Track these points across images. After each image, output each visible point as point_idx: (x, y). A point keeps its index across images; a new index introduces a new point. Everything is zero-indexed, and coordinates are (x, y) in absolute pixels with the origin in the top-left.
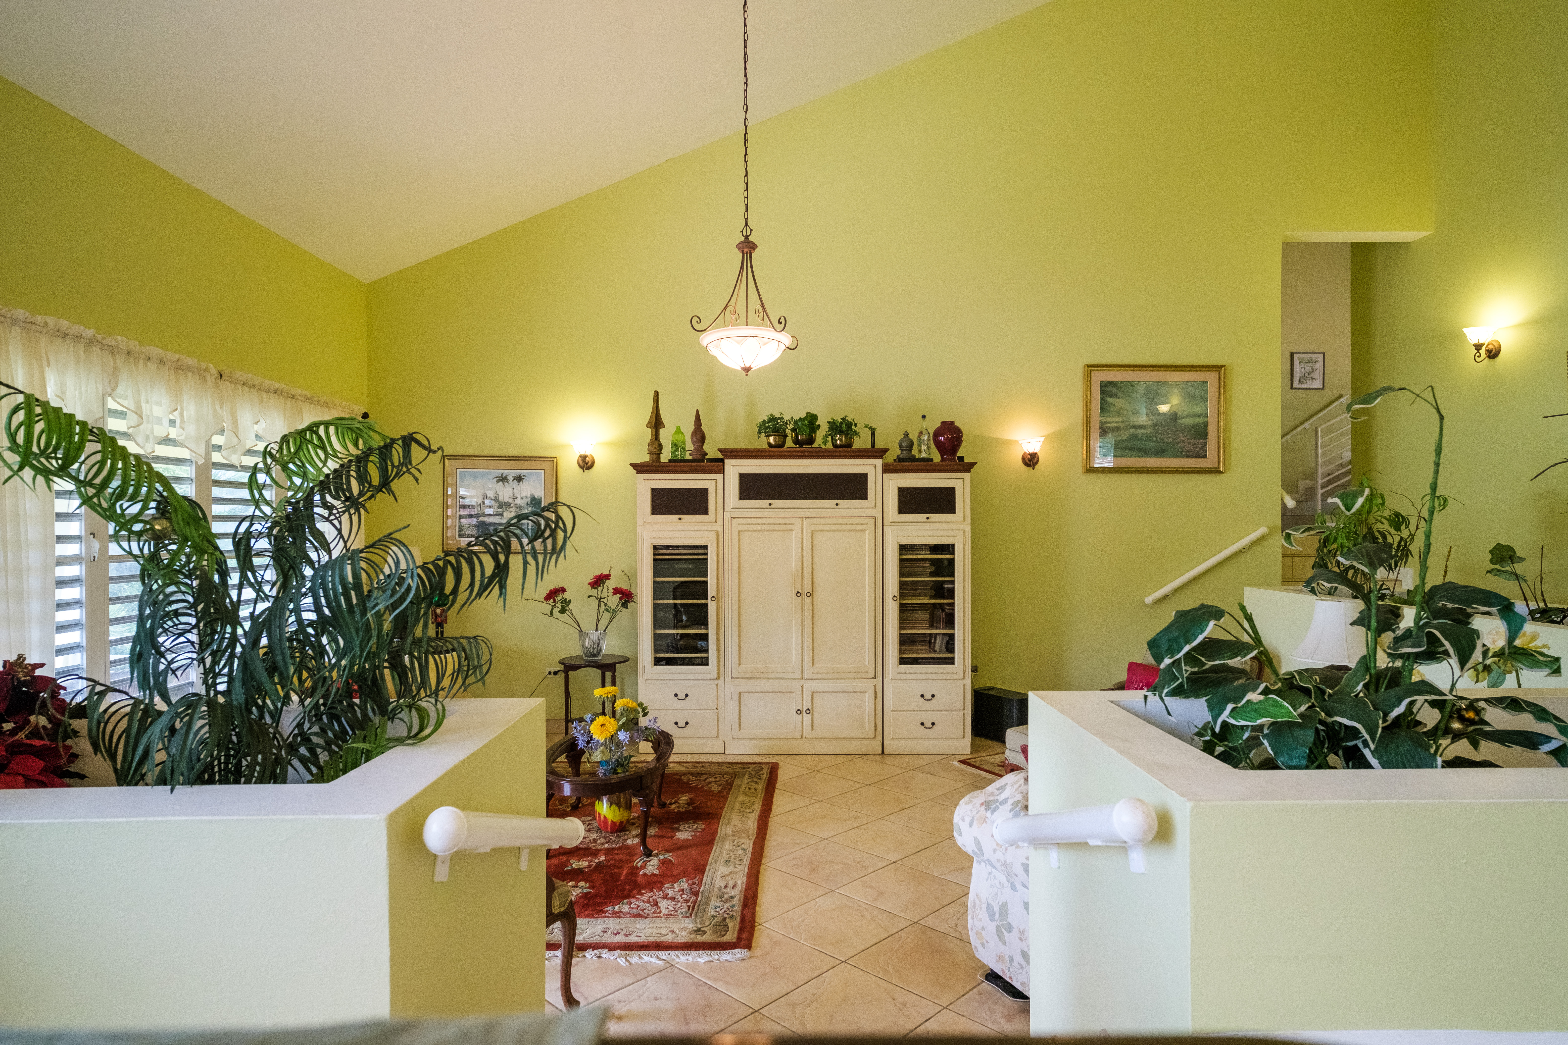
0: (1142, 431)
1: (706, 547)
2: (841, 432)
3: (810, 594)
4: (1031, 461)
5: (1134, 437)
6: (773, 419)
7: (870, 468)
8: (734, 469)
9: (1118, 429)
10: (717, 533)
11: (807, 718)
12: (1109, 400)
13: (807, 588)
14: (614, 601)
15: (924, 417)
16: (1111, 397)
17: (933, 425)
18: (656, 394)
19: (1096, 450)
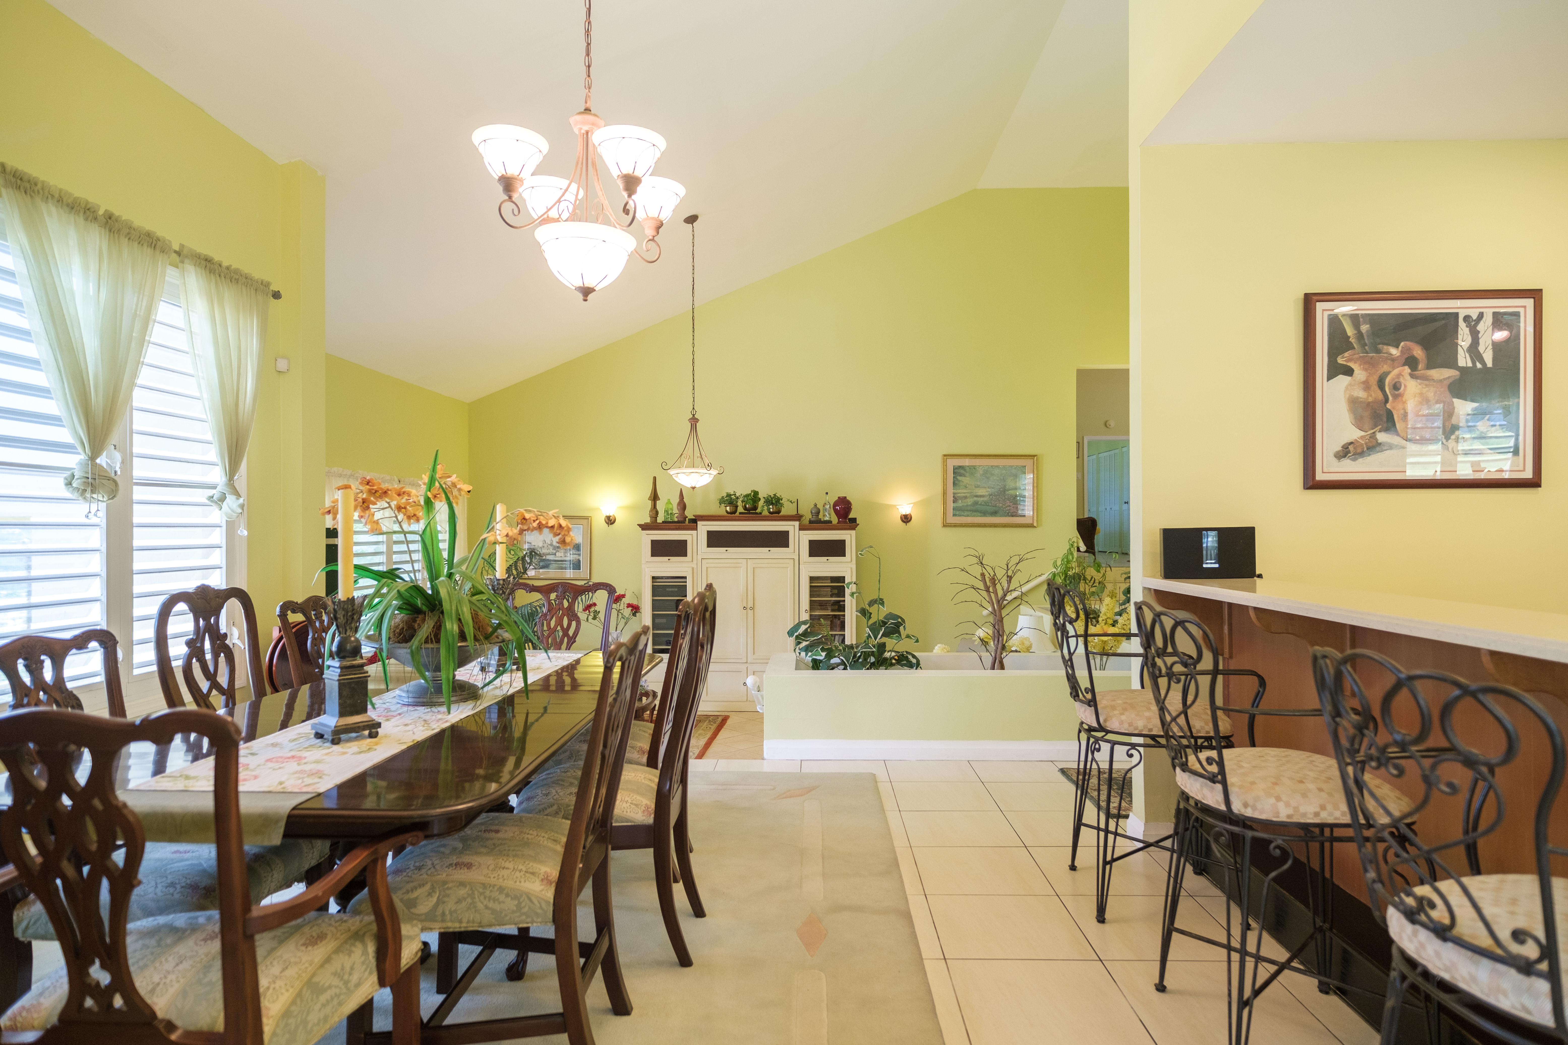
0: (982, 499)
1: (685, 578)
2: (772, 504)
3: (752, 608)
4: (906, 519)
5: (976, 503)
6: (729, 495)
7: (791, 527)
8: (704, 528)
9: (966, 497)
10: (693, 569)
12: (958, 477)
13: (750, 604)
14: (627, 612)
15: (827, 493)
16: (961, 476)
17: (833, 499)
18: (655, 478)
19: (950, 512)
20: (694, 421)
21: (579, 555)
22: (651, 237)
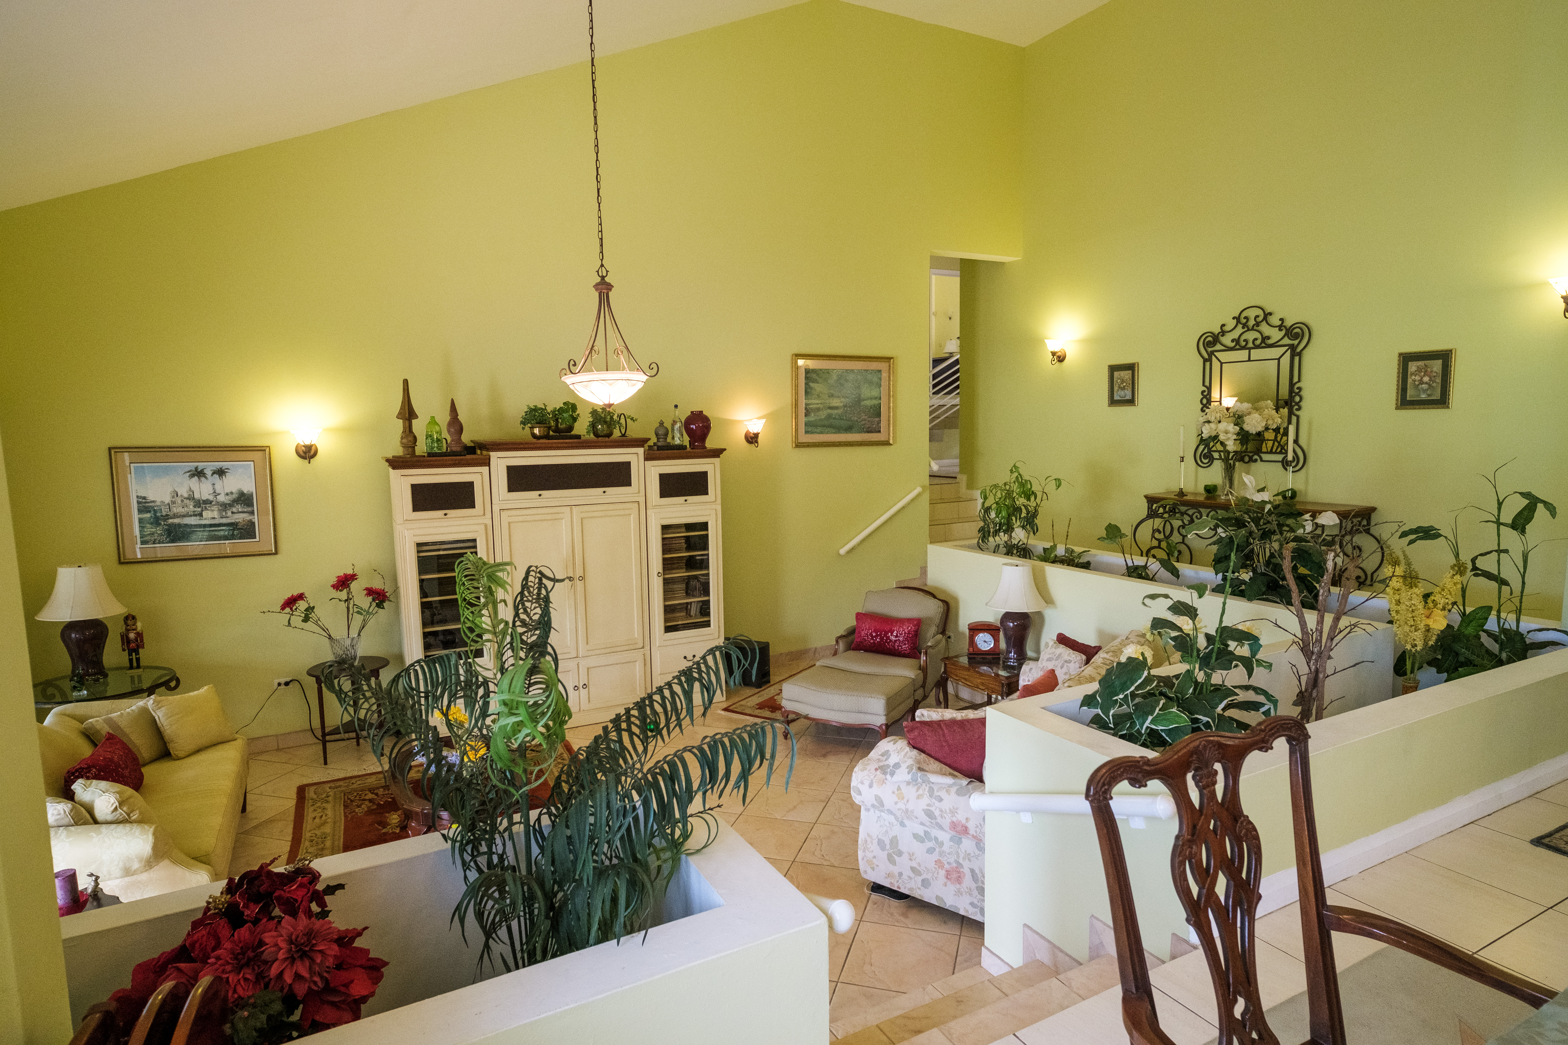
0: (836, 411)
1: (475, 540)
2: (600, 422)
3: (582, 578)
4: (752, 439)
5: (829, 416)
6: (534, 410)
7: (634, 456)
8: (501, 462)
9: (818, 409)
10: (486, 526)
11: (583, 692)
12: (811, 384)
13: (579, 572)
14: (365, 602)
15: (676, 406)
16: (813, 382)
17: (684, 414)
18: (406, 382)
19: (802, 428)
20: (604, 288)
21: (252, 513)
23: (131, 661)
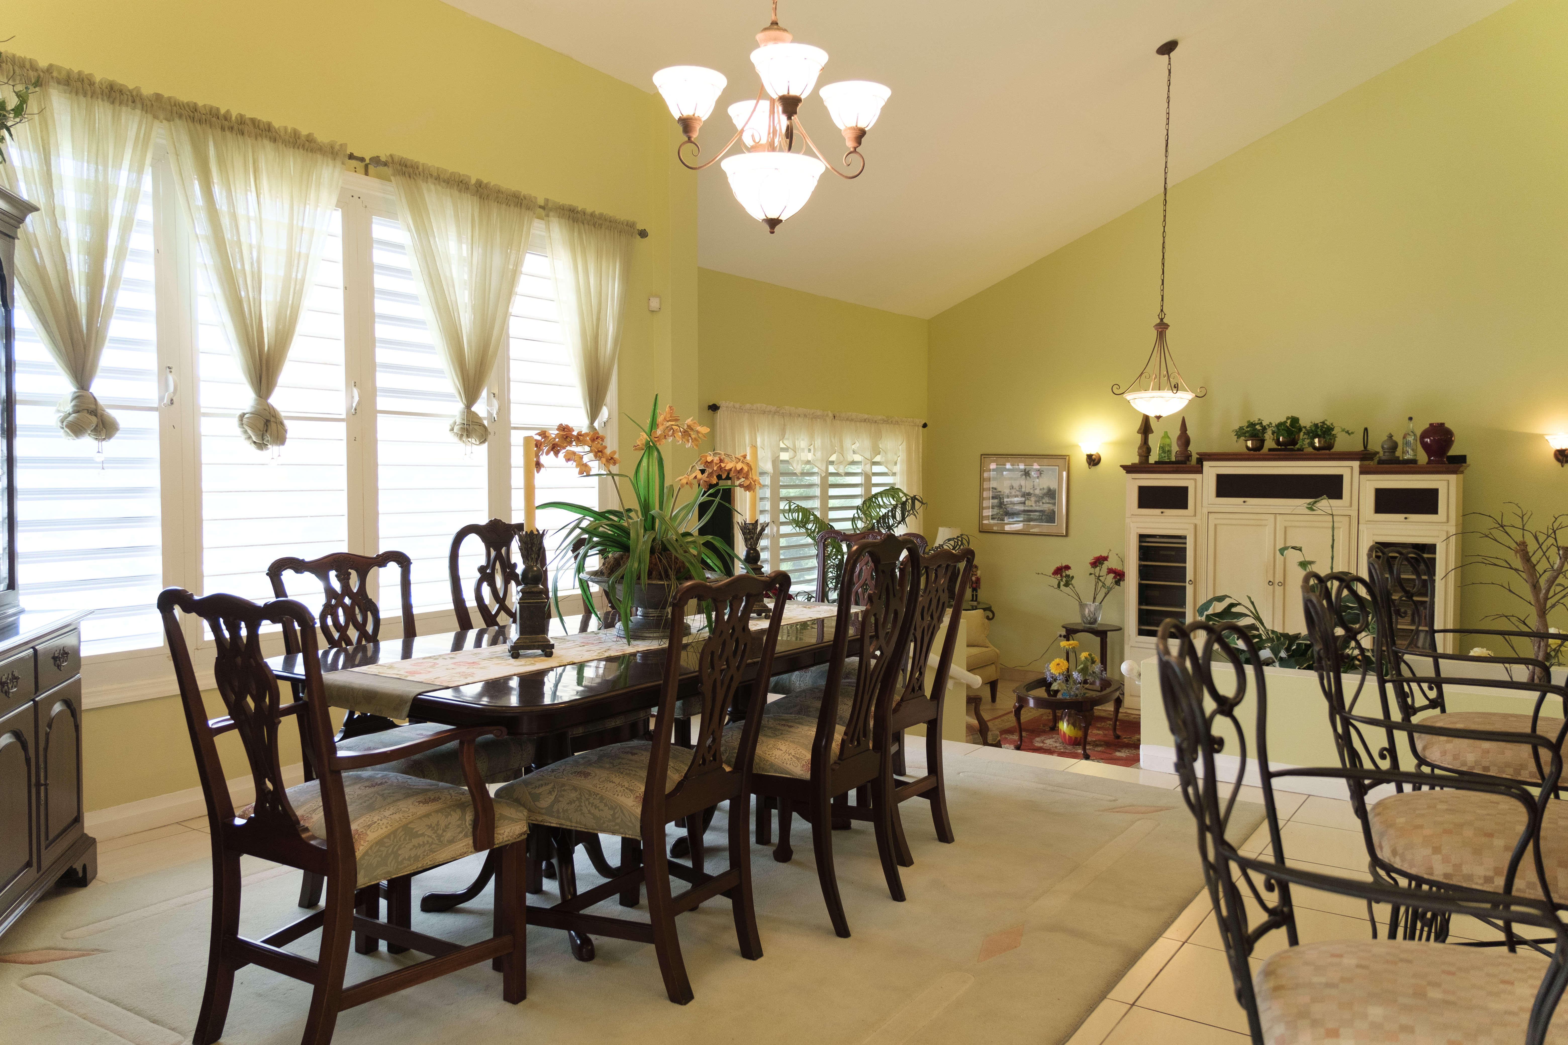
1: (1185, 538)
2: (1317, 436)
3: (1283, 584)
4: (1563, 457)
6: (1252, 425)
7: (1348, 470)
8: (1212, 470)
10: (1195, 525)
13: (1279, 578)
14: (1110, 579)
15: (1410, 418)
20: (1162, 327)
21: (1054, 504)
22: (852, 150)
23: (973, 595)
